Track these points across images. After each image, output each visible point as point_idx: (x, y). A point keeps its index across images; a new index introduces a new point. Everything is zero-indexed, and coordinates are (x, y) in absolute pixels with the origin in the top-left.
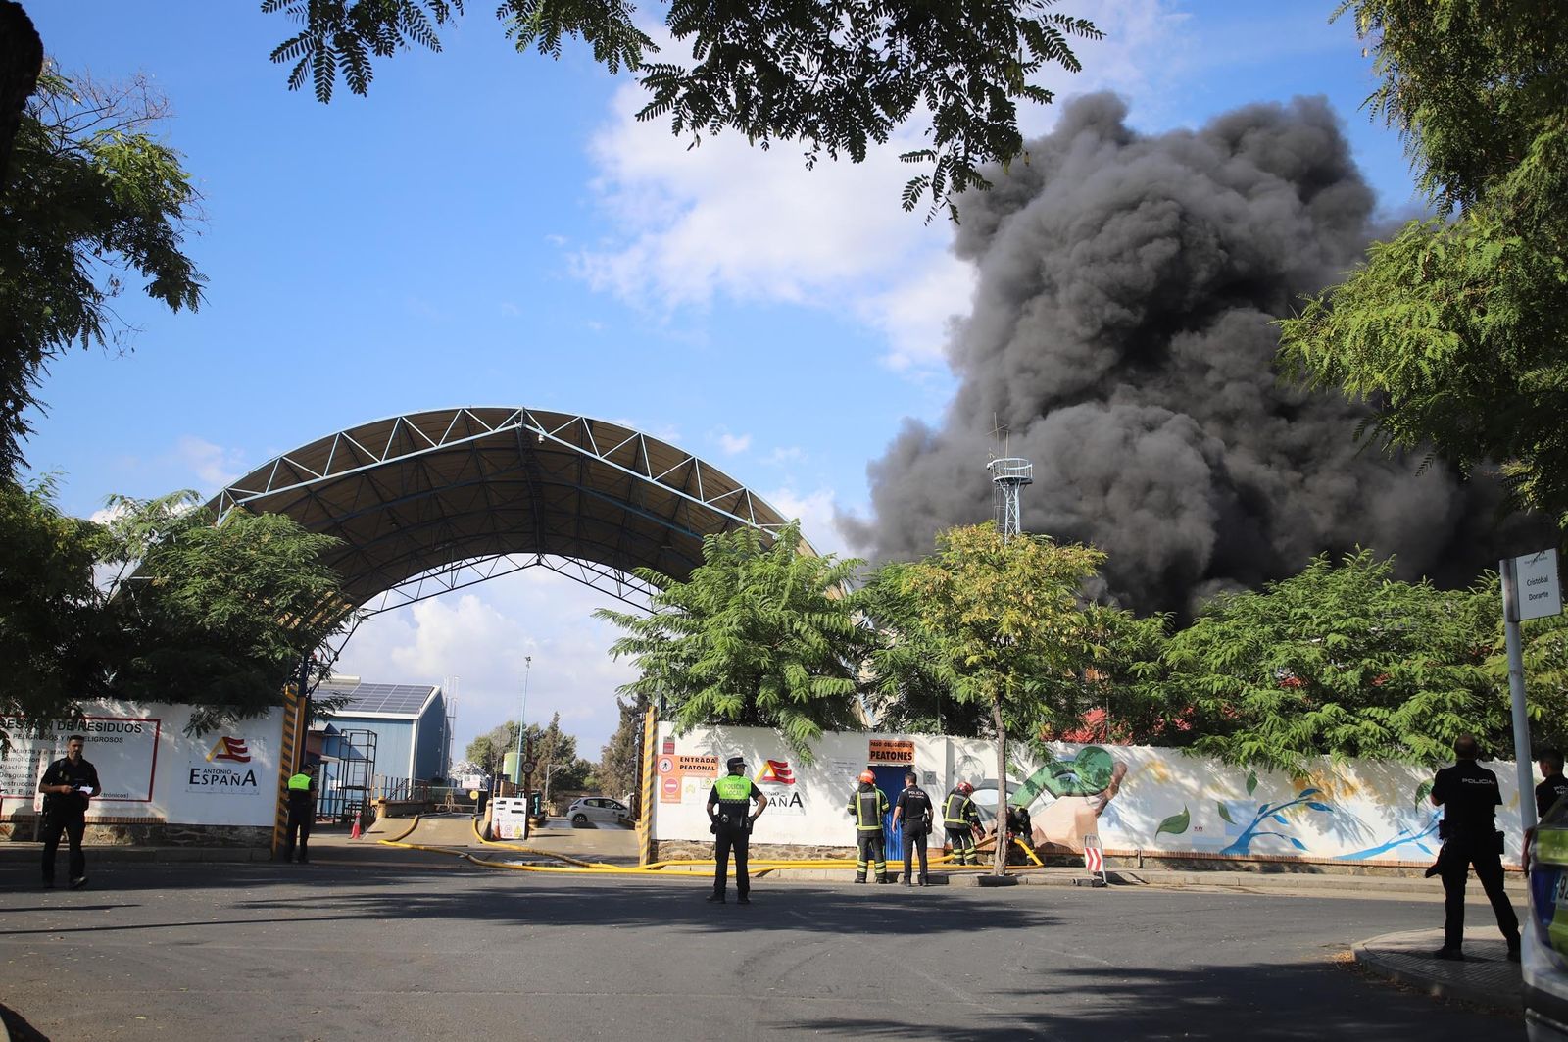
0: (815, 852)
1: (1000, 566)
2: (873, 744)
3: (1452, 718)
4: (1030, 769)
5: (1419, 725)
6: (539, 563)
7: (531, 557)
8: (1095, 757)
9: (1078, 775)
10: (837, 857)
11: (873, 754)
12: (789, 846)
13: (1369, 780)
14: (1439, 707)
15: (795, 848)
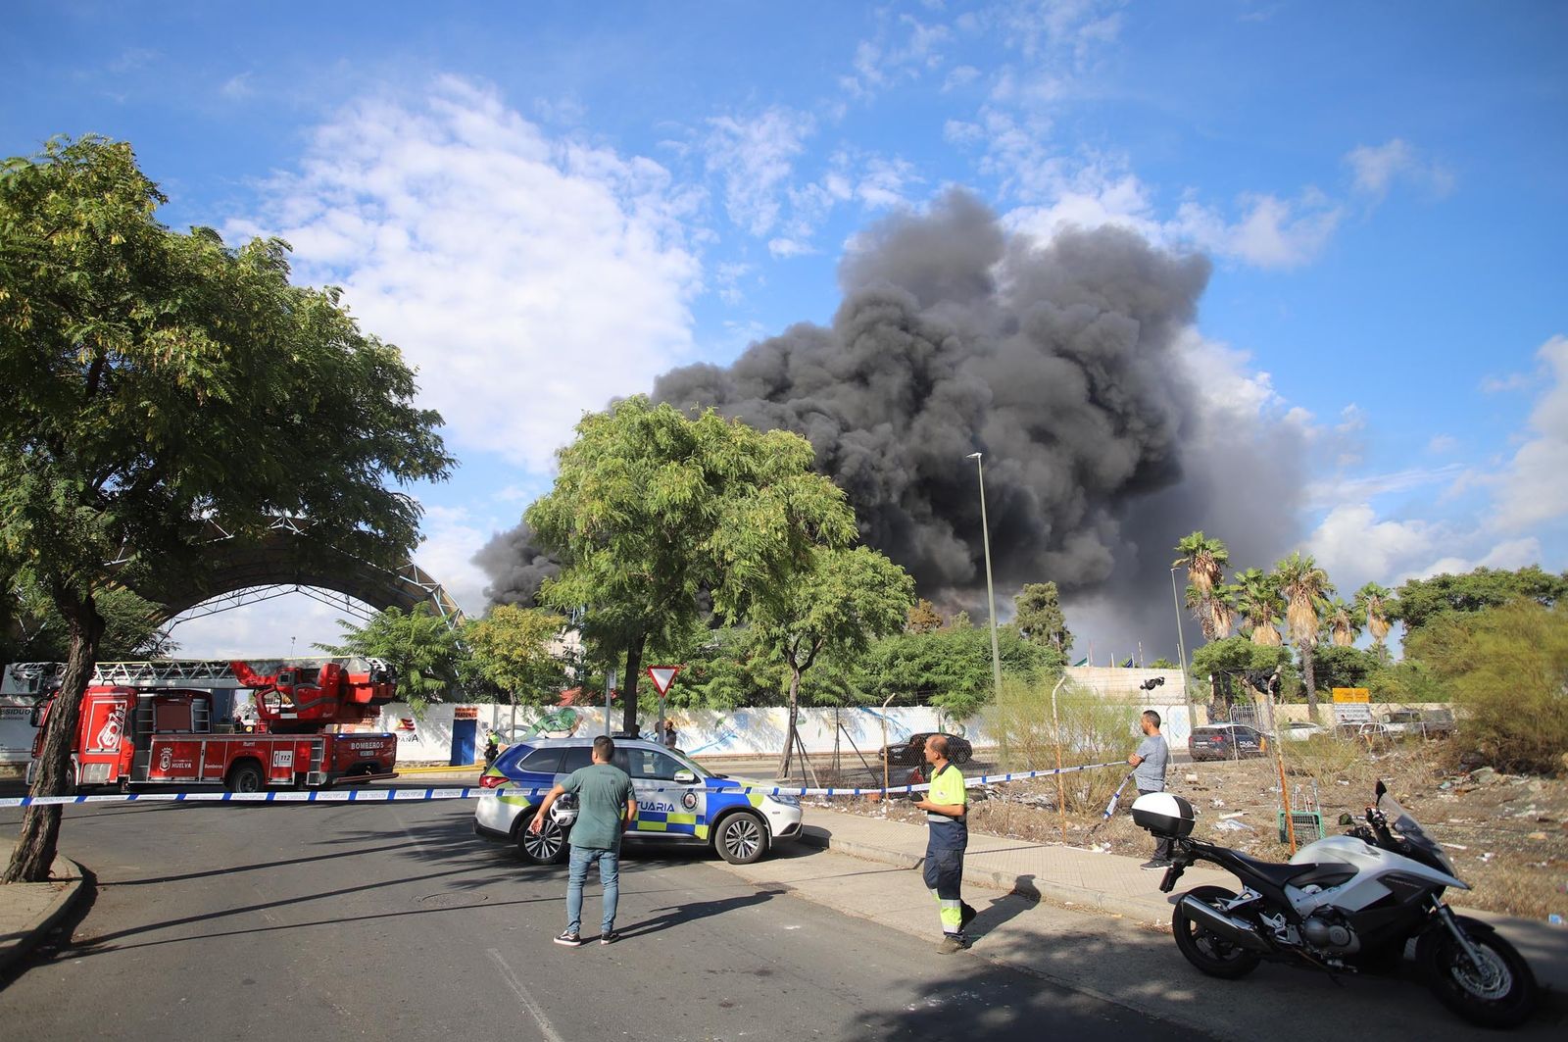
0: (423, 764)
1: (517, 626)
2: (456, 709)
3: (728, 690)
4: (536, 720)
5: (715, 693)
6: (297, 590)
7: (292, 587)
8: (569, 713)
9: (559, 722)
10: (435, 766)
11: (456, 715)
12: (410, 762)
13: (694, 718)
14: (722, 684)
15: (414, 762)
